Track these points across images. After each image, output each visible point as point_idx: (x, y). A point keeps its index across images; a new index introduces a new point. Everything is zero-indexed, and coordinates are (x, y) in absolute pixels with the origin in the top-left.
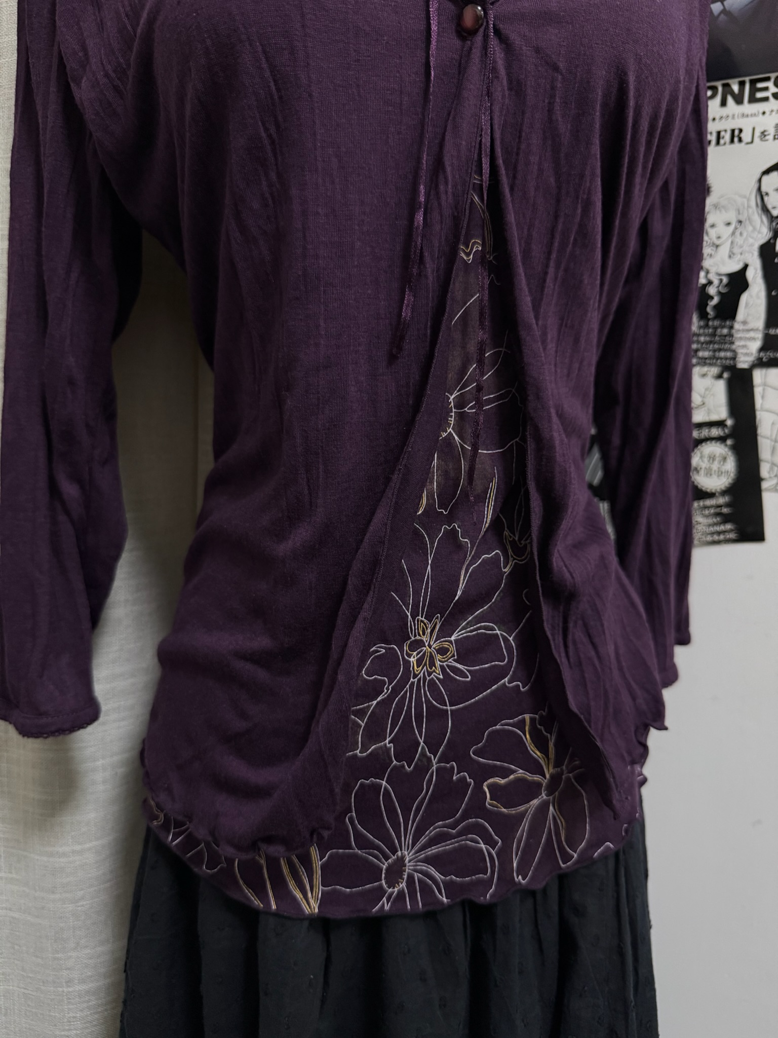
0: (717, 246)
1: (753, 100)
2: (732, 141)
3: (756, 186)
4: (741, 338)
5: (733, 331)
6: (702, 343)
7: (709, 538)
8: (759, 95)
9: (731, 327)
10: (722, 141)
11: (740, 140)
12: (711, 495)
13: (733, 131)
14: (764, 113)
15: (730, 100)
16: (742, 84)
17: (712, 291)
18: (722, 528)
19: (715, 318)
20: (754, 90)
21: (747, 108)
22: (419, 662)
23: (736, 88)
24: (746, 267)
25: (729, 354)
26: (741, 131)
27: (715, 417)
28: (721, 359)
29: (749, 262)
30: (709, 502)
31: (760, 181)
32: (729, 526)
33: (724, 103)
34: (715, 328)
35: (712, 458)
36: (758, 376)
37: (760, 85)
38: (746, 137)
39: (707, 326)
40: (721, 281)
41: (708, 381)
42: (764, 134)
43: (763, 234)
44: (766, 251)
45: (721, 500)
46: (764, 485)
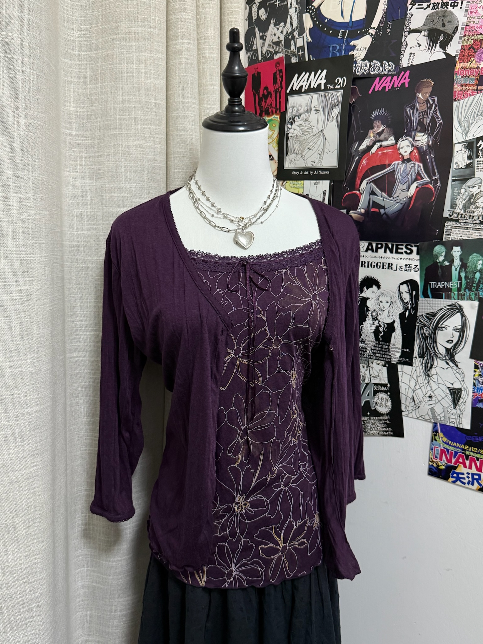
0: (383, 311)
1: (397, 252)
2: (389, 268)
3: (398, 289)
4: (393, 351)
5: (390, 348)
6: (378, 350)
7: (382, 433)
8: (399, 251)
9: (389, 346)
10: (385, 268)
11: (392, 269)
12: (382, 415)
13: (389, 264)
14: (401, 259)
15: (388, 251)
16: (393, 245)
17: (381, 329)
18: (387, 429)
19: (382, 341)
20: (397, 248)
21: (394, 255)
22: (238, 508)
23: (390, 246)
24: (394, 321)
25: (388, 357)
26: (392, 264)
27: (383, 382)
28: (385, 358)
29: (396, 320)
30: (382, 418)
31: (399, 287)
32: (390, 429)
33: (385, 252)
34: (383, 345)
35: (382, 399)
36: (400, 367)
37: (400, 247)
38: (394, 267)
39: (379, 344)
40: (384, 326)
41: (380, 367)
42: (401, 267)
43: (401, 309)
44: (402, 316)
45: (387, 418)
46: (403, 414)
